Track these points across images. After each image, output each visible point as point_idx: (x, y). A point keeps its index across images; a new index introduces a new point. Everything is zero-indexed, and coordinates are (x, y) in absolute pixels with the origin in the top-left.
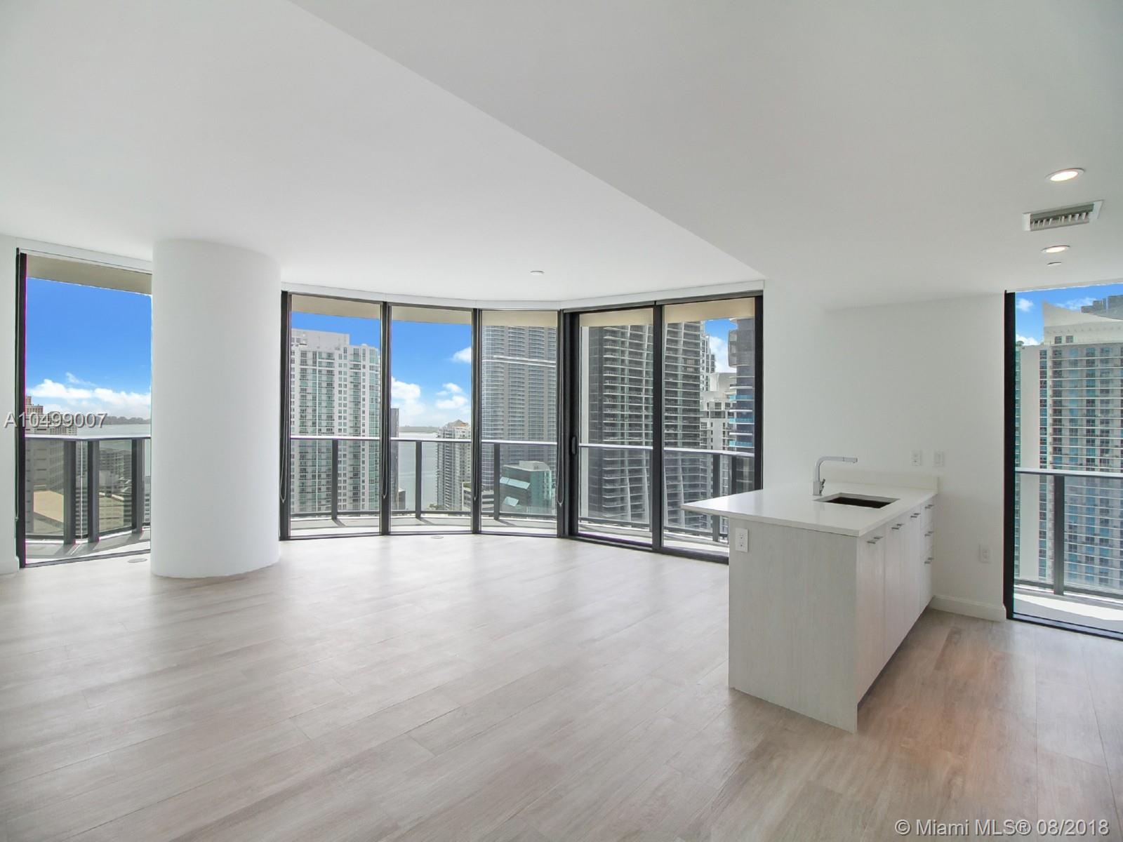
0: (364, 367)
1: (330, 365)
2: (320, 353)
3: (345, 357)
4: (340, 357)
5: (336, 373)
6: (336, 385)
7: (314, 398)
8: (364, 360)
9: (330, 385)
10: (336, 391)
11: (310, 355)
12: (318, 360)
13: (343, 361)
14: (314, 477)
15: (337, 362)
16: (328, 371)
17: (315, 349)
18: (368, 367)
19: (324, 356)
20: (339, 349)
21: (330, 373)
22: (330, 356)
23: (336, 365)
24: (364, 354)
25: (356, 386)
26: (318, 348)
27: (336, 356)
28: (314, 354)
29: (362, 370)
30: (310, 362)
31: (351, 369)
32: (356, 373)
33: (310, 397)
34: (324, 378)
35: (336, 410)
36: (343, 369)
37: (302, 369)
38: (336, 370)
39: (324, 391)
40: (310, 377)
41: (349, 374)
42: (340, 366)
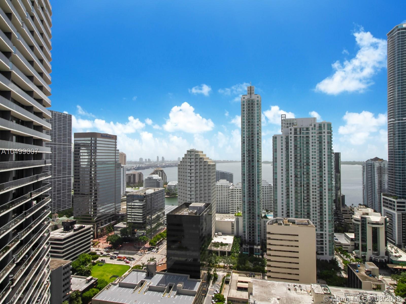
0: (324, 132)
1: (308, 133)
2: (303, 128)
3: (315, 129)
4: (312, 129)
5: (310, 137)
6: (310, 143)
7: (301, 149)
8: (324, 129)
9: (308, 143)
10: (310, 145)
11: (298, 130)
12: (302, 132)
13: (313, 131)
14: (301, 186)
15: (311, 131)
16: (307, 136)
17: (300, 127)
18: (326, 133)
19: (305, 129)
20: (311, 125)
21: (308, 137)
22: (307, 129)
23: (310, 133)
24: (324, 126)
25: (320, 143)
26: (302, 126)
27: (310, 129)
28: (300, 129)
29: (323, 134)
30: (298, 133)
31: (318, 134)
32: (320, 136)
33: (298, 149)
34: (305, 139)
35: (311, 155)
36: (313, 135)
37: (295, 137)
38: (311, 135)
39: (305, 146)
40: (298, 140)
41: (316, 137)
42: (312, 133)
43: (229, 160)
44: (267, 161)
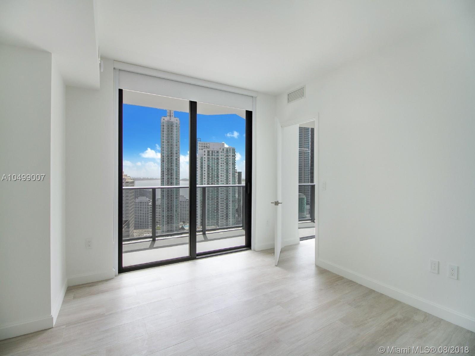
0: (230, 156)
1: (218, 155)
2: (214, 151)
3: (223, 153)
5: (220, 159)
6: (220, 163)
7: (212, 168)
8: (230, 153)
9: (218, 163)
10: (220, 166)
11: (211, 152)
12: (213, 154)
13: (222, 154)
14: (212, 199)
15: (220, 154)
16: (217, 158)
17: (212, 150)
18: (231, 156)
19: (216, 152)
20: (221, 149)
21: (218, 159)
22: (218, 152)
23: (220, 155)
24: (230, 150)
25: (227, 164)
26: (214, 149)
27: (220, 152)
28: (212, 152)
29: (229, 157)
30: (211, 155)
31: (225, 156)
32: (227, 158)
33: (211, 168)
34: (216, 161)
35: (220, 173)
36: (222, 157)
37: (208, 158)
39: (216, 166)
40: (211, 161)
41: (224, 159)
42: (221, 156)
43: (149, 178)
44: (185, 179)
